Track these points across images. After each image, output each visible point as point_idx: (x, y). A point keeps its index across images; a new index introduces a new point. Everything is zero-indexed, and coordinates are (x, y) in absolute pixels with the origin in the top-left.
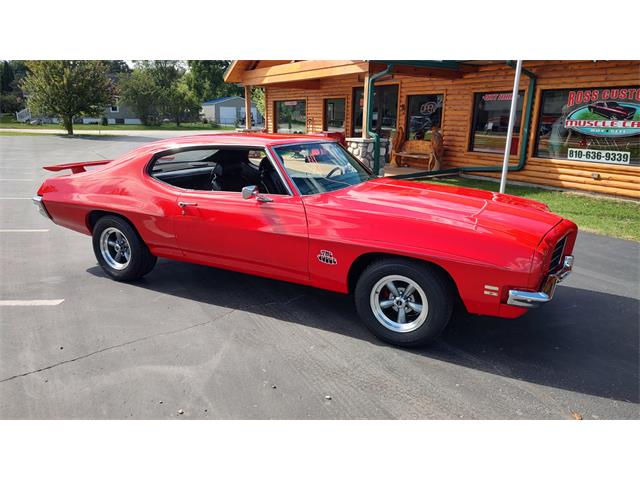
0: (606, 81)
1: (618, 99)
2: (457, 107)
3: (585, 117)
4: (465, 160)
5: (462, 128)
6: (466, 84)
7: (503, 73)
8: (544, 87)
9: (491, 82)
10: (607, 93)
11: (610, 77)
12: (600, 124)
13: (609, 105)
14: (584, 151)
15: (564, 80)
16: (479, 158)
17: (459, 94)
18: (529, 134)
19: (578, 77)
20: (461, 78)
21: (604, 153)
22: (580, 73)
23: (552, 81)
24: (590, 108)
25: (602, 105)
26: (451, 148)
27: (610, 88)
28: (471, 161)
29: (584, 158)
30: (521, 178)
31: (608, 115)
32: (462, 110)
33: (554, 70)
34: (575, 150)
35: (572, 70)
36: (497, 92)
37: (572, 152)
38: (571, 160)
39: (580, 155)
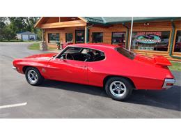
1: (150, 34)
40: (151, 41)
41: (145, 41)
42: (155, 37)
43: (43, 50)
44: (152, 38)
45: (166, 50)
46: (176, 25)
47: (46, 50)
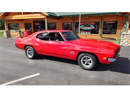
1: (88, 24)
27: (86, 22)
31: (86, 26)
40: (89, 28)
41: (85, 28)
42: (91, 26)
43: (7, 37)
44: (89, 26)
45: (98, 33)
46: (103, 18)
47: (10, 37)
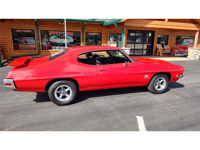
0: (59, 29)
1: (63, 34)
2: (4, 34)
3: (55, 38)
4: (14, 53)
5: (9, 42)
6: (6, 25)
7: (24, 23)
8: (41, 29)
9: (19, 26)
10: (60, 33)
11: (61, 28)
12: (59, 40)
13: (61, 35)
14: (57, 47)
15: (47, 28)
16: (20, 52)
17: (3, 29)
18: (40, 43)
19: (52, 27)
20: (3, 22)
21: (62, 47)
22: (52, 26)
23: (43, 28)
24: (56, 36)
25: (59, 35)
26: (5, 49)
27: (60, 31)
28: (16, 53)
29: (57, 49)
30: (40, 57)
31: (61, 38)
32: (7, 35)
33: (44, 25)
34: (54, 47)
35: (49, 25)
36: (22, 29)
37: (53, 48)
38: (53, 50)
39: (56, 48)
42: (68, 37)
